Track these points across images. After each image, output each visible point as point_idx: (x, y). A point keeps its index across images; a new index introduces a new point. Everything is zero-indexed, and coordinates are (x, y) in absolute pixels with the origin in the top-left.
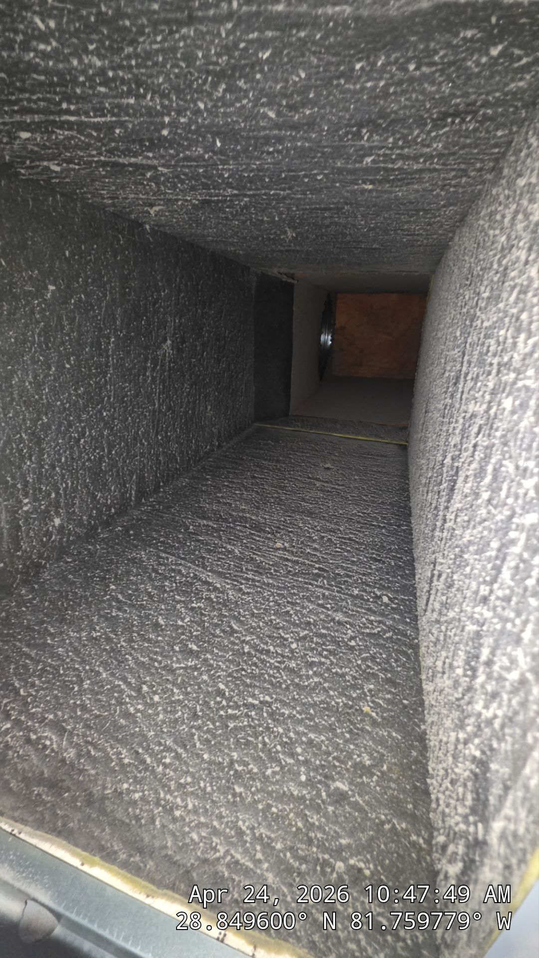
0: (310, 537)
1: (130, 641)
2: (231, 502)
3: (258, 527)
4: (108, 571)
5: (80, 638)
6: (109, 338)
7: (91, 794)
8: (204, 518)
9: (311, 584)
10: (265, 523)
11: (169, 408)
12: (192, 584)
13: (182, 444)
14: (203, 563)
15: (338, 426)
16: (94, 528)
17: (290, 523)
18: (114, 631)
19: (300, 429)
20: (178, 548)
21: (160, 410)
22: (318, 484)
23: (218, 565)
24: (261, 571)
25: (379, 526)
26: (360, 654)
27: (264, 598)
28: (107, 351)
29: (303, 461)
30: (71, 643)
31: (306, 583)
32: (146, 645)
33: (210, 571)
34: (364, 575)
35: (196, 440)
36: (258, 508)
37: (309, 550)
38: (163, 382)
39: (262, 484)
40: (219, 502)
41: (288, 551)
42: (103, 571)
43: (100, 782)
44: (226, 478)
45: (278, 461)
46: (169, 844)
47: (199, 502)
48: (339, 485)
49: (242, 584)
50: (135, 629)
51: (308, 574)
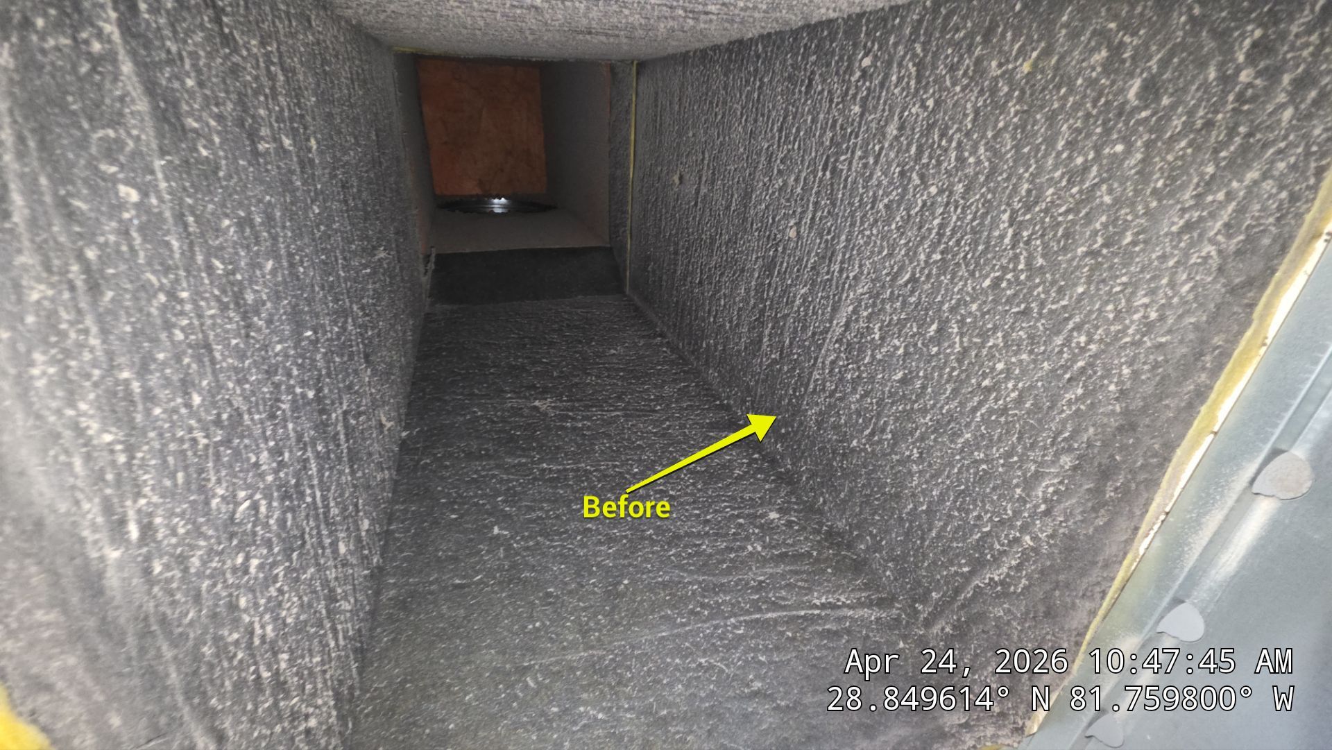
0: (780, 189)
1: (924, 411)
2: (736, 308)
3: (769, 267)
4: (833, 453)
5: (920, 472)
6: (544, 470)
7: (1120, 429)
8: (760, 341)
9: (846, 180)
10: (764, 257)
11: (619, 398)
12: (849, 344)
13: (664, 381)
14: (821, 333)
15: (619, 172)
16: (780, 476)
17: (762, 222)
18: (912, 434)
19: (628, 228)
20: (802, 369)
21: (624, 409)
22: (704, 190)
23: (823, 314)
24: (829, 254)
25: (760, 88)
26: (947, 89)
27: (867, 244)
28: (558, 471)
29: (673, 216)
30: (927, 482)
31: (845, 187)
32: (929, 390)
33: (831, 322)
34: (831, 101)
35: (658, 363)
36: (743, 271)
37: (799, 190)
38: (587, 407)
39: (710, 269)
40: (738, 325)
41: (801, 219)
42: (834, 458)
43: (1105, 420)
44: (703, 321)
45: (676, 253)
46: (1193, 320)
47: (739, 351)
48: (703, 160)
49: (848, 277)
50: (908, 407)
51: (832, 185)
